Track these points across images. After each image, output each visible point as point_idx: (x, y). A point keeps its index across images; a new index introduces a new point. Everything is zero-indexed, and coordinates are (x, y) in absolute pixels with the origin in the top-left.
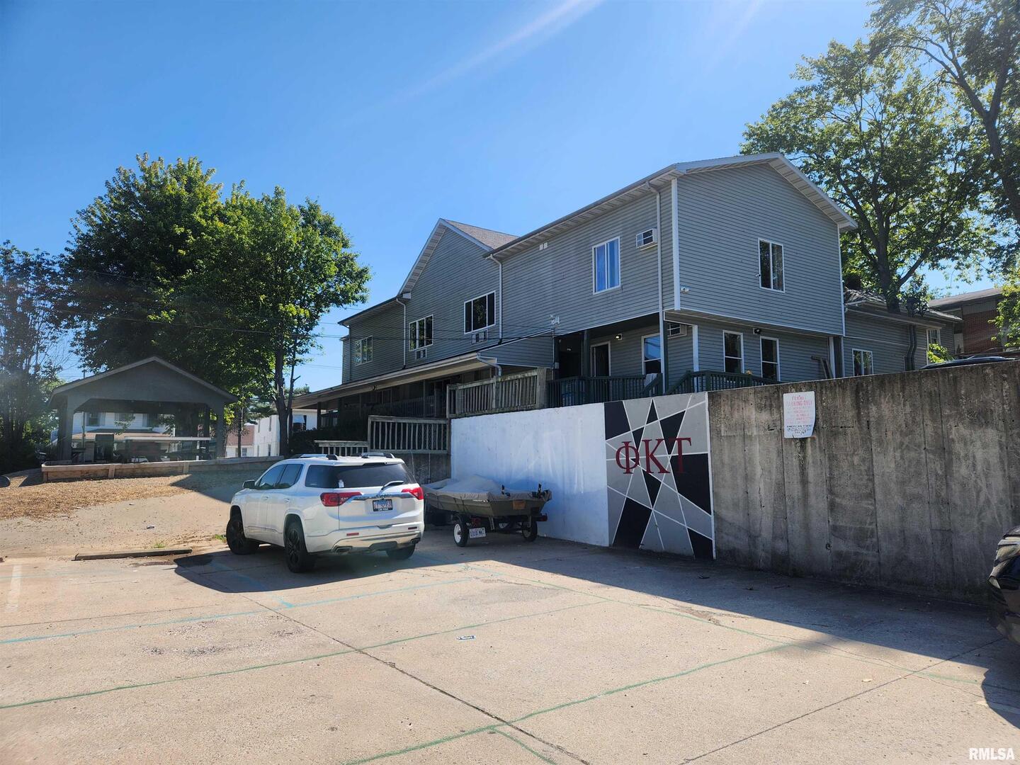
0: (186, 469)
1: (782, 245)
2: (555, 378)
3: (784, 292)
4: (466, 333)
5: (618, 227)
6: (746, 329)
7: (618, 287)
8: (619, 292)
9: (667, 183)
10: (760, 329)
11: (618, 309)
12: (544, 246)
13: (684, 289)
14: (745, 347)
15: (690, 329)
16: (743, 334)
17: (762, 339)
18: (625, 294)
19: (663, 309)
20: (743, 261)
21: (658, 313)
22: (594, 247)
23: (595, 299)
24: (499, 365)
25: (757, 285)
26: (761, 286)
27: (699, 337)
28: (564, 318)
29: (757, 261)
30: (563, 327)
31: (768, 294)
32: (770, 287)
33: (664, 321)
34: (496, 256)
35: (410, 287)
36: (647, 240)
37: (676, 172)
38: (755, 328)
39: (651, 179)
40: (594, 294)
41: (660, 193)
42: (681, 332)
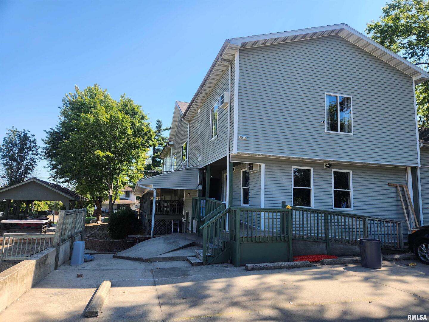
1: (351, 97)
2: (198, 196)
3: (352, 134)
4: (181, 164)
5: (218, 94)
6: (317, 164)
7: (217, 136)
8: (217, 140)
9: (234, 55)
10: (330, 164)
11: (216, 152)
12: (199, 111)
13: (241, 137)
14: (315, 179)
15: (260, 166)
16: (313, 168)
17: (334, 172)
18: (218, 141)
19: (230, 153)
20: (308, 112)
21: (227, 156)
22: (211, 110)
23: (210, 145)
24: (154, 188)
25: (323, 130)
26: (327, 130)
27: (267, 173)
28: (202, 157)
29: (323, 111)
30: (202, 163)
31: (336, 137)
32: (337, 131)
33: (230, 162)
34: (185, 119)
35: (172, 138)
36: (223, 101)
37: (231, 46)
38: (325, 164)
39: (221, 55)
40: (210, 141)
41: (231, 65)
42: (254, 169)
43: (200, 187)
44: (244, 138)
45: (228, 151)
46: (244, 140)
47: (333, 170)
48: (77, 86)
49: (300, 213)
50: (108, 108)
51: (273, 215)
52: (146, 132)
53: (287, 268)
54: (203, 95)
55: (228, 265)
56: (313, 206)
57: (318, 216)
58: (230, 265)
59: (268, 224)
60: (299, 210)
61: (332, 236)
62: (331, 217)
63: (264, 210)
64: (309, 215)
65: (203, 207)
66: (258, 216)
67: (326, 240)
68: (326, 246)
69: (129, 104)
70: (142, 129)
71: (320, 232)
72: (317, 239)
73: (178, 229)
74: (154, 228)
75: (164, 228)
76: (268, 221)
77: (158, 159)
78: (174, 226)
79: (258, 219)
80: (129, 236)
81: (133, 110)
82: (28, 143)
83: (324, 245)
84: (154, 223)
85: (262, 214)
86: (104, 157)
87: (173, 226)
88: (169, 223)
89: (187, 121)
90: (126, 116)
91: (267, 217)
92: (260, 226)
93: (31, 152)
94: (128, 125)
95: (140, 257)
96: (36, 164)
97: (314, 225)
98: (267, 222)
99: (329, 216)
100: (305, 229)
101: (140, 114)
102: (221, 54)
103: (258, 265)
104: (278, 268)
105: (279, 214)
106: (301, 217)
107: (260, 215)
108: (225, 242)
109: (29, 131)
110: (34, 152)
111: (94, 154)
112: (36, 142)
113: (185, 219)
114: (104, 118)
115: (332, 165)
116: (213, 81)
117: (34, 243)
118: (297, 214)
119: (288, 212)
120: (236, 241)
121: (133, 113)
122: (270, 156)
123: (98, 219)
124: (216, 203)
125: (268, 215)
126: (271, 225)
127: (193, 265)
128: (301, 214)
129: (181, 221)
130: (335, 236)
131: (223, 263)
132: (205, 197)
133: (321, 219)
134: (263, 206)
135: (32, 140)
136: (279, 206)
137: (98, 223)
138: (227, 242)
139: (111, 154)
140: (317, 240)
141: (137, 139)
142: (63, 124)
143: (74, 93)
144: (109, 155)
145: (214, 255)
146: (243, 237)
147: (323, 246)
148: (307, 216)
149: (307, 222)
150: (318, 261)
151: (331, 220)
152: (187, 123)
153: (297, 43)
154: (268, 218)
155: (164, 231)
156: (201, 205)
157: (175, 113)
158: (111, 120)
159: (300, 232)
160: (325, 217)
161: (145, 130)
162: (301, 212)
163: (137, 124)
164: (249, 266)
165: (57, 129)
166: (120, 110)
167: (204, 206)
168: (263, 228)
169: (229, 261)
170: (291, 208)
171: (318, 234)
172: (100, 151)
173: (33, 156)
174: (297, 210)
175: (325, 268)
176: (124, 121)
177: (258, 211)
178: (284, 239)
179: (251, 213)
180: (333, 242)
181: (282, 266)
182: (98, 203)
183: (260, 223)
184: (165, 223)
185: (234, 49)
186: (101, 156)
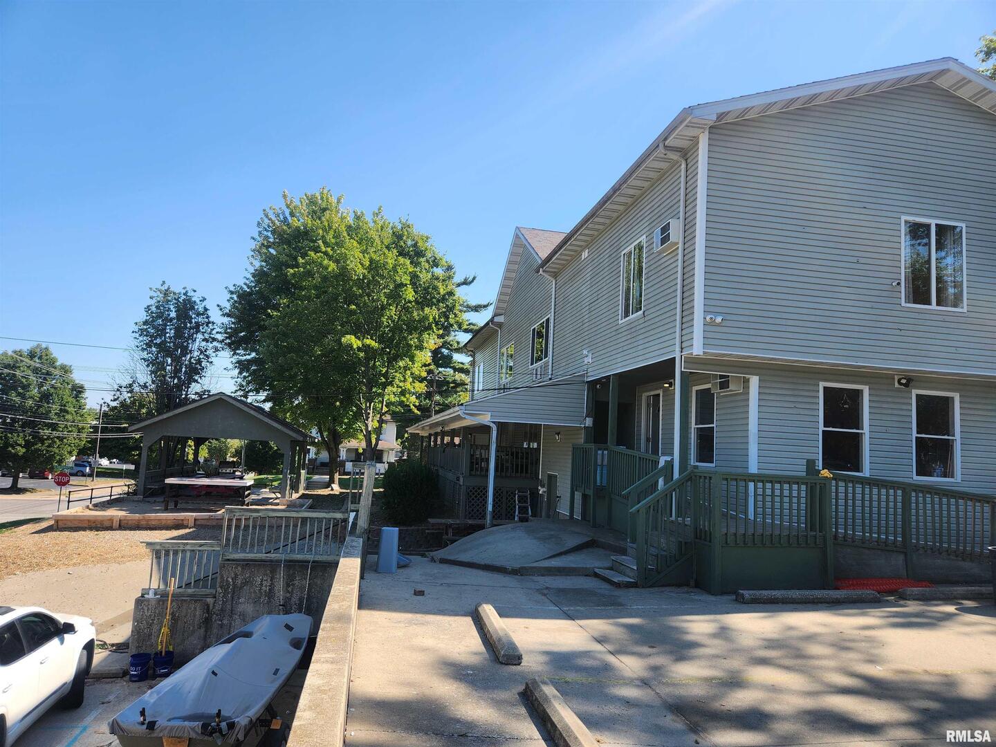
0: (191, 523)
1: (962, 225)
2: (586, 442)
3: (965, 310)
4: (530, 367)
5: (644, 221)
6: (877, 378)
7: (641, 312)
8: (642, 321)
9: (695, 141)
10: (910, 379)
11: (640, 347)
12: (585, 254)
13: (711, 318)
14: (873, 411)
15: (746, 381)
16: (867, 387)
17: (917, 395)
18: (646, 324)
19: (681, 352)
20: (862, 260)
21: (675, 358)
22: (623, 253)
23: (620, 331)
24: (493, 422)
25: (897, 301)
26: (906, 302)
27: (763, 397)
28: (596, 355)
29: (897, 258)
30: (594, 369)
31: (927, 317)
32: (929, 303)
33: (682, 372)
34: (547, 269)
35: (502, 309)
36: (665, 240)
37: (695, 120)
38: (896, 378)
39: (666, 139)
40: (620, 322)
41: (686, 160)
42: (732, 387)
43: (589, 422)
44: (719, 320)
45: (678, 349)
46: (719, 325)
47: (915, 392)
48: (287, 192)
49: (846, 488)
50: (365, 241)
51: (782, 489)
52: (444, 296)
53: (828, 603)
54: (602, 220)
55: (691, 590)
56: (866, 472)
57: (888, 495)
58: (696, 590)
59: (764, 507)
60: (845, 481)
61: (918, 539)
62: (917, 497)
63: (756, 478)
64: (867, 491)
65: (602, 465)
66: (742, 489)
67: (905, 549)
68: (906, 560)
69: (406, 233)
70: (435, 288)
71: (891, 530)
72: (884, 545)
73: (527, 510)
74: (494, 506)
75: (499, 506)
76: (764, 501)
77: (445, 351)
78: (519, 502)
79: (741, 495)
80: (431, 521)
81: (415, 245)
82: (193, 316)
83: (901, 557)
84: (494, 495)
85: (751, 485)
86: (359, 349)
87: (517, 502)
88: (509, 495)
89: (549, 273)
90: (401, 260)
91: (760, 491)
92: (746, 513)
93: (200, 336)
94: (406, 279)
95: (497, 563)
96: (211, 362)
97: (879, 514)
98: (760, 504)
99: (913, 494)
100: (859, 522)
101: (429, 255)
102: (665, 137)
103: (765, 593)
104: (809, 603)
105: (803, 487)
106: (850, 496)
107: (746, 487)
108: (683, 543)
109: (195, 291)
110: (207, 336)
111: (340, 343)
112: (209, 314)
113: (545, 490)
114: (357, 265)
115: (913, 380)
116: (631, 192)
117: (279, 527)
118: (842, 489)
119: (825, 484)
120: (710, 541)
121: (416, 254)
122: (772, 359)
123: (332, 481)
124: (640, 458)
125: (764, 489)
126: (769, 511)
127: (618, 585)
128: (850, 490)
129: (534, 493)
130: (926, 541)
131: (679, 585)
132: (607, 443)
133: (895, 502)
134: (753, 468)
135: (201, 310)
136: (801, 471)
137: (332, 490)
138: (686, 543)
139: (374, 344)
140: (885, 548)
141: (427, 310)
142: (260, 275)
143: (280, 205)
144: (369, 346)
145: (659, 568)
146: (726, 534)
147: (899, 560)
148: (863, 494)
149: (863, 506)
150: (891, 592)
151: (917, 503)
152: (550, 278)
153: (838, 105)
154: (764, 495)
155: (499, 512)
156: (599, 462)
157: (512, 254)
158: (370, 269)
159: (846, 530)
160: (903, 496)
161: (442, 292)
162: (850, 485)
163: (424, 277)
164: (747, 594)
165: (248, 287)
166: (388, 248)
167: (605, 462)
168: (751, 516)
169: (692, 583)
170: (832, 476)
171: (887, 534)
172: (353, 337)
173: (204, 344)
174: (840, 480)
175: (913, 607)
176: (399, 270)
177: (741, 480)
178: (815, 542)
179: (735, 483)
180: (921, 551)
181: (817, 598)
182: (332, 446)
183: (746, 506)
184: (500, 495)
185: (699, 127)
186: (355, 347)
